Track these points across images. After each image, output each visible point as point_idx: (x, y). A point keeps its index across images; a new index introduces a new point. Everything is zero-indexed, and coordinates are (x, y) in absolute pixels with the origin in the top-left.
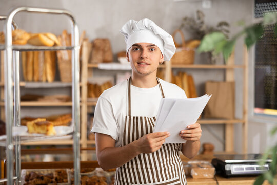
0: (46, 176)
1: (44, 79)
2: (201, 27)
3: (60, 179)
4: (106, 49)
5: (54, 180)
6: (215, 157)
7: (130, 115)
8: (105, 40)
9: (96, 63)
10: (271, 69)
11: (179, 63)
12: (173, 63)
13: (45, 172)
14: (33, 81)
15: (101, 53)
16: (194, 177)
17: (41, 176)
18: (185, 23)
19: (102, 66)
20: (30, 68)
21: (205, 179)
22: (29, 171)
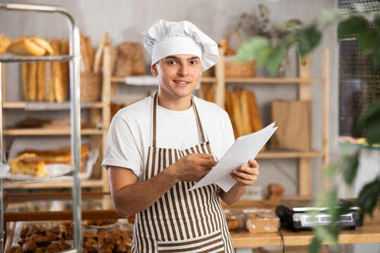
0: (50, 231)
1: (51, 98)
2: (264, 27)
3: (69, 235)
4: (136, 57)
5: (60, 236)
6: (280, 204)
7: (154, 146)
8: (135, 46)
9: (123, 76)
10: (361, 84)
11: (235, 76)
12: (227, 76)
13: (48, 225)
14: (37, 100)
15: (129, 62)
16: (250, 230)
17: (43, 230)
18: (243, 21)
19: (130, 80)
20: (33, 84)
21: (266, 233)
22: (27, 224)
